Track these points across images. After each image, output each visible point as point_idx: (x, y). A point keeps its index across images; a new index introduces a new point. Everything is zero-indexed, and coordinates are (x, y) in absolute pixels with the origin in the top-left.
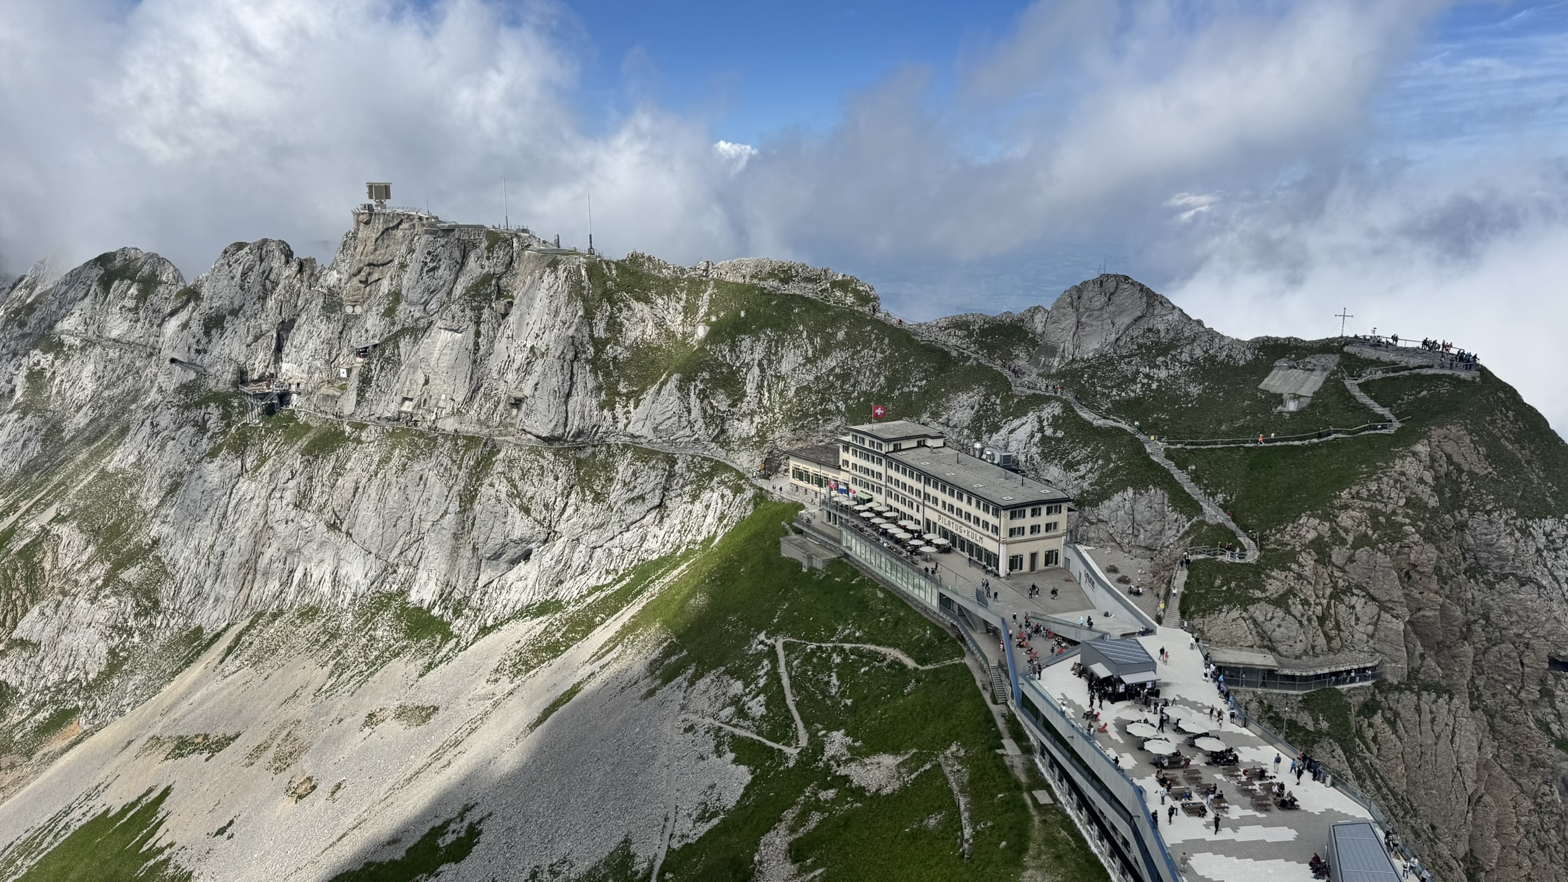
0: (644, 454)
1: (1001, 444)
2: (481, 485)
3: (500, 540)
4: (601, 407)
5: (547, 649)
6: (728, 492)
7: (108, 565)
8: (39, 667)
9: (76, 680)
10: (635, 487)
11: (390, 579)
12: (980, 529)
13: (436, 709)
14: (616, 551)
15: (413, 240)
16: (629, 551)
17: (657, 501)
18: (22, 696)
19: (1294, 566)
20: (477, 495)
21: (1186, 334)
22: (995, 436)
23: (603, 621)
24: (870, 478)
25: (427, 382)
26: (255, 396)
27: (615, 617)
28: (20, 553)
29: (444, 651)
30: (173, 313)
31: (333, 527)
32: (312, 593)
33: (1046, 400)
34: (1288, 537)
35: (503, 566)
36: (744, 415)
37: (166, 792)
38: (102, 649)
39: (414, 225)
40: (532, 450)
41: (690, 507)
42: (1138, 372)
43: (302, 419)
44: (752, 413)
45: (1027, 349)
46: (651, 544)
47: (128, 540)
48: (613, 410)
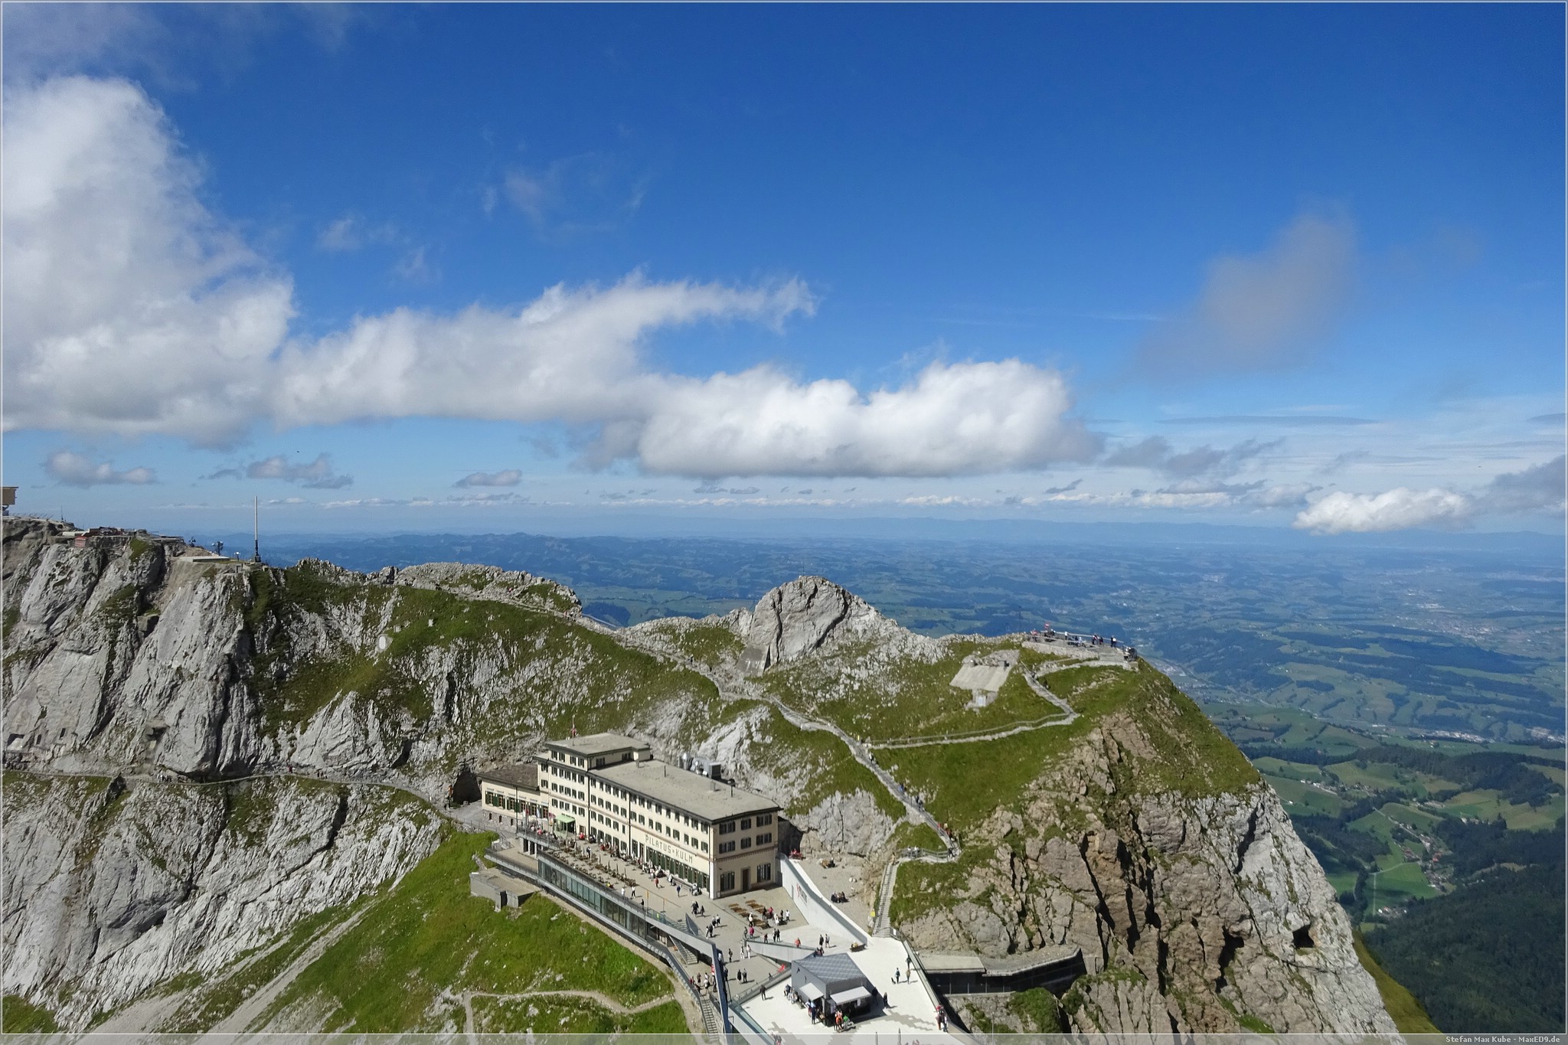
0: (312, 786)
1: (709, 753)
2: (104, 835)
3: (126, 901)
4: (260, 734)
6: (411, 826)
10: (298, 826)
12: (690, 847)
14: (272, 906)
15: (40, 550)
16: (290, 903)
17: (324, 841)
19: (992, 862)
20: (98, 848)
21: (882, 634)
22: (703, 745)
24: (572, 798)
25: (43, 714)
27: (271, 983)
33: (755, 703)
34: (985, 832)
35: (128, 934)
36: (431, 734)
39: (42, 534)
40: (172, 789)
41: (365, 845)
42: (840, 673)
44: (440, 733)
45: (734, 652)
46: (316, 893)
48: (275, 736)
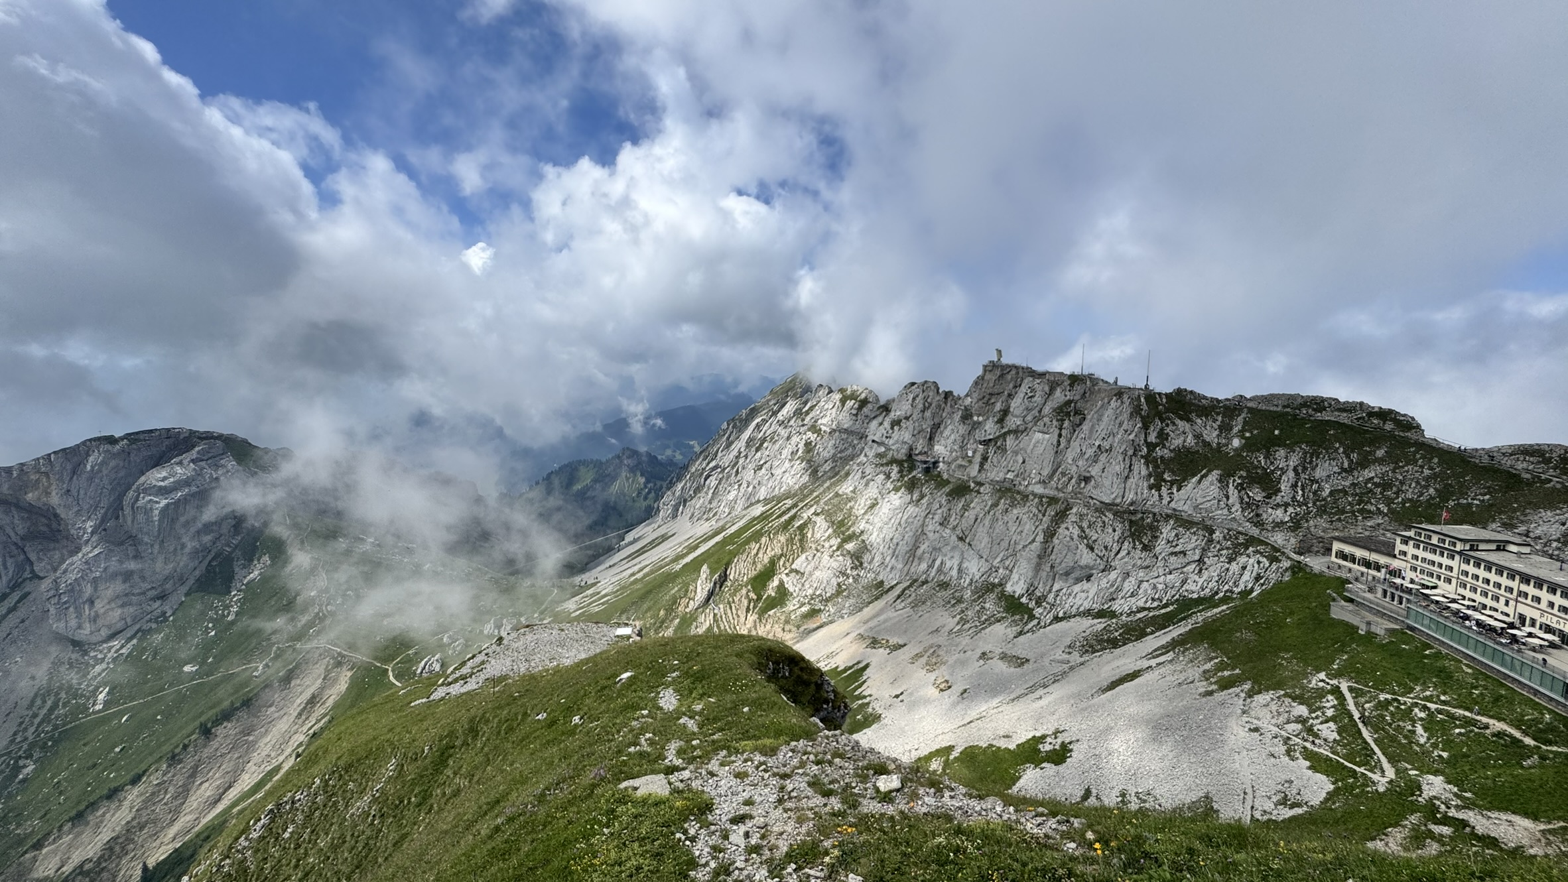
0: (1185, 523)
2: (1059, 527)
3: (1071, 564)
4: (1151, 487)
5: (1108, 641)
6: (1264, 560)
7: (839, 540)
8: (803, 585)
9: (820, 595)
10: (1177, 545)
11: (994, 575)
13: (1028, 660)
14: (1160, 587)
15: (1019, 381)
16: (1172, 588)
17: (1197, 557)
18: (794, 598)
20: (1056, 533)
23: (1152, 633)
24: (1437, 569)
25: (1024, 462)
26: (921, 461)
27: (1163, 631)
28: (798, 527)
29: (1030, 626)
30: (874, 418)
31: (961, 539)
32: (945, 574)
35: (1071, 581)
36: (1278, 506)
37: (867, 666)
38: (834, 582)
39: (1020, 372)
40: (1097, 510)
41: (1227, 566)
43: (945, 476)
44: (1286, 505)
46: (1190, 586)
47: (848, 529)
48: (1159, 490)
